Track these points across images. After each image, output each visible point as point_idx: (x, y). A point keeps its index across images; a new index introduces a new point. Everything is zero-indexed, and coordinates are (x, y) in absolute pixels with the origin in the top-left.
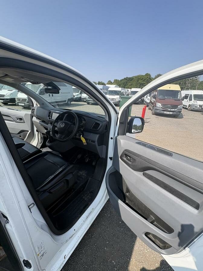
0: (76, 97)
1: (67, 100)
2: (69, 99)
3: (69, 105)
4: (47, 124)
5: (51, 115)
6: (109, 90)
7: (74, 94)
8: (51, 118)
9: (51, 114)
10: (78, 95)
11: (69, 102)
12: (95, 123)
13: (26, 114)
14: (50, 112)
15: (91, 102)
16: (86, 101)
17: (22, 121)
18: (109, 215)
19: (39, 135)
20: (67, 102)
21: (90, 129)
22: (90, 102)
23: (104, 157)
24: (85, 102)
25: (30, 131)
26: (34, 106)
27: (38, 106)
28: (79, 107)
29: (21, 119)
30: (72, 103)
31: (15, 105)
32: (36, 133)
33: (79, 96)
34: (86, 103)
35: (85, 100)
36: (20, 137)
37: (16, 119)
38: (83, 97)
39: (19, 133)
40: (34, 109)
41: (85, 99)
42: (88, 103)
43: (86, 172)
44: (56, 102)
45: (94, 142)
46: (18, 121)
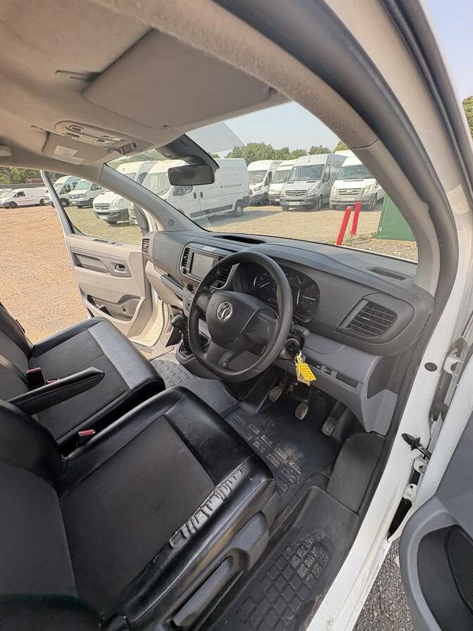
0: (254, 193)
1: (234, 206)
2: (239, 201)
3: (238, 216)
4: (181, 287)
5: (189, 261)
6: (343, 165)
7: (252, 187)
8: (190, 272)
9: (190, 255)
10: (260, 187)
11: (239, 208)
12: (364, 304)
13: (132, 253)
14: (187, 250)
15: (294, 203)
16: (282, 203)
17: (124, 272)
18: (376, 614)
19: (166, 309)
20: (233, 209)
21: (337, 330)
22: (290, 203)
23: (383, 431)
24: (278, 204)
25: (143, 298)
26: (151, 230)
27: (160, 229)
28: (263, 218)
29: (122, 266)
30: (245, 210)
31: (128, 224)
32: (158, 303)
33: (264, 190)
34: (280, 208)
35: (278, 200)
36: (124, 310)
37: (112, 266)
38: (274, 193)
39: (120, 302)
40: (148, 240)
41: (278, 197)
42: (286, 208)
43: (301, 455)
44: (207, 212)
45: (354, 383)
46: (116, 271)
